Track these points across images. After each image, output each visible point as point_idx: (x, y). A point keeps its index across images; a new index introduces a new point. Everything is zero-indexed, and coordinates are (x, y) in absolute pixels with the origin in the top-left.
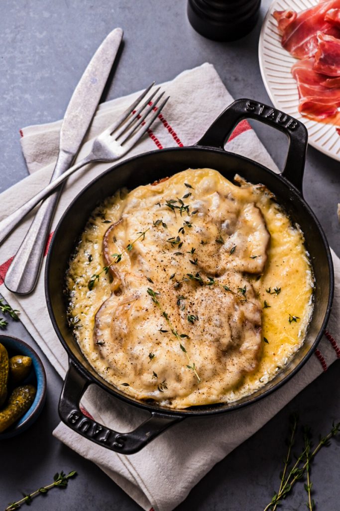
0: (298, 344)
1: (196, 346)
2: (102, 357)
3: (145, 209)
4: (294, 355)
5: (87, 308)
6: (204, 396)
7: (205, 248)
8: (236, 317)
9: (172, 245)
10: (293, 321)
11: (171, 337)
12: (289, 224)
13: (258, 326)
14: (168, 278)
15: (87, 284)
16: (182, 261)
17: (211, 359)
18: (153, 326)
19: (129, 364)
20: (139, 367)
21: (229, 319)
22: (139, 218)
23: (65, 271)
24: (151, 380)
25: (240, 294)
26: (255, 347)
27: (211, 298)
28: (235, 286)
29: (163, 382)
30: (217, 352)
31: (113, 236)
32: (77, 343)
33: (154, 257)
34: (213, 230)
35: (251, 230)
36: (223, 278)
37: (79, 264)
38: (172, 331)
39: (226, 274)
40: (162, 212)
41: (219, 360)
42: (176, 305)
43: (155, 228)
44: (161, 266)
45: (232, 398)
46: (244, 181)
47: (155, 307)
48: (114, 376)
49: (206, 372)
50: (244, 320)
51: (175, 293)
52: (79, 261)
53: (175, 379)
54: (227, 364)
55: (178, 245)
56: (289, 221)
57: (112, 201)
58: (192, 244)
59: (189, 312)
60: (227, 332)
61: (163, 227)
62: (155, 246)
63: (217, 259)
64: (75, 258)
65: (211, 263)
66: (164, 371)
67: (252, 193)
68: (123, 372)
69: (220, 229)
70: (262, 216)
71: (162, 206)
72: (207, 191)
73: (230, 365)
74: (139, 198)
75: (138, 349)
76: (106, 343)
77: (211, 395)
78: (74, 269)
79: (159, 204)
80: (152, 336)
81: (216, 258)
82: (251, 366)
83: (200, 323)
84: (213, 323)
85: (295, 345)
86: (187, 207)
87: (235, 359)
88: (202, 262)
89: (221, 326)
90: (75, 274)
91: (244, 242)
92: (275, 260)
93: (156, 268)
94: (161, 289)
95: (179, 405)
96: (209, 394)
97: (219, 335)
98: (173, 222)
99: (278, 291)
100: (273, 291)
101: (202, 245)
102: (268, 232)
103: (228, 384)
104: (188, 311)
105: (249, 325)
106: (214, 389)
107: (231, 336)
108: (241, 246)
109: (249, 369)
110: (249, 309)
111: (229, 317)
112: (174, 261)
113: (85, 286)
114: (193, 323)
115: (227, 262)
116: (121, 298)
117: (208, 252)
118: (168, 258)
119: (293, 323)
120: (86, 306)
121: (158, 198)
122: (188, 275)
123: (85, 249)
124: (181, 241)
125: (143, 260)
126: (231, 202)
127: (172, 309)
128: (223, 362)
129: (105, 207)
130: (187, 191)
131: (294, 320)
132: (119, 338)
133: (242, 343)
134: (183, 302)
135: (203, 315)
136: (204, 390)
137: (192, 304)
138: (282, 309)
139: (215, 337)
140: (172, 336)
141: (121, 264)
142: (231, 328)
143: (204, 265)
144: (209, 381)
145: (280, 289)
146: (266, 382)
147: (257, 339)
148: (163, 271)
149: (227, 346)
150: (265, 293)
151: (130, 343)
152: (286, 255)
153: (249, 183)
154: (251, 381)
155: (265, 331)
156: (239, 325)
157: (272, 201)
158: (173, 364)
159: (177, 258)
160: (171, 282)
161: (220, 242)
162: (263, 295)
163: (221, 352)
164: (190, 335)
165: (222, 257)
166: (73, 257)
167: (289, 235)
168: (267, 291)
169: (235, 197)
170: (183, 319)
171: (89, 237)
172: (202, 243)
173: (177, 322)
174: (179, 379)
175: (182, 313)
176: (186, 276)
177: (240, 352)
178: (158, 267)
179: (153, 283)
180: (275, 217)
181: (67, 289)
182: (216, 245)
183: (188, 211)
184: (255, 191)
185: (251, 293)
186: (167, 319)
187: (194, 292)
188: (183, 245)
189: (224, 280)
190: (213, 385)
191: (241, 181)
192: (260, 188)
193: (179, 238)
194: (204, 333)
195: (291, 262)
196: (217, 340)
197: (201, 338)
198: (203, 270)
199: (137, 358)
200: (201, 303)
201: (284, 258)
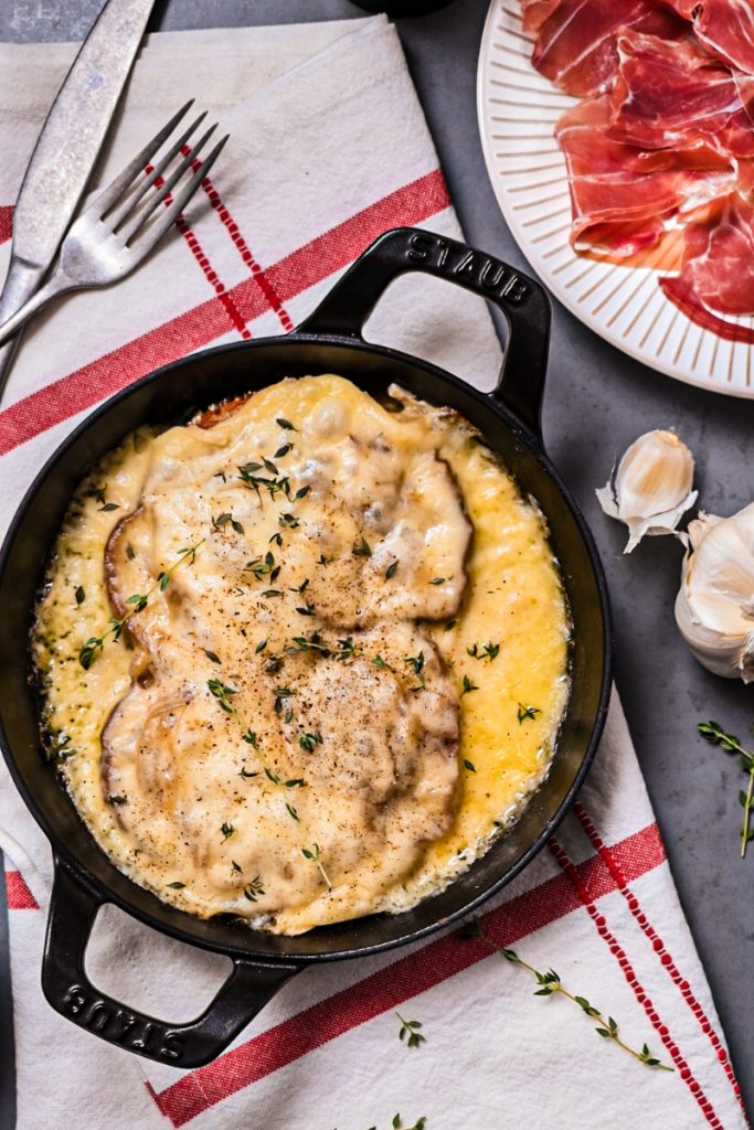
0: (538, 771)
1: (321, 799)
2: (122, 827)
3: (191, 484)
4: (530, 797)
5: (82, 710)
6: (342, 905)
7: (329, 571)
8: (403, 729)
9: (257, 576)
10: (528, 718)
11: (264, 785)
12: (513, 493)
13: (452, 742)
14: (252, 650)
15: (76, 655)
16: (279, 609)
17: (354, 828)
18: (226, 761)
19: (180, 843)
20: (202, 852)
21: (389, 736)
22: (181, 506)
23: (28, 631)
24: (230, 879)
25: (409, 671)
26: (447, 790)
27: (349, 691)
28: (398, 653)
29: (254, 881)
30: (366, 808)
31: (124, 546)
32: (67, 794)
33: (218, 606)
34: (346, 529)
35: (431, 518)
36: (371, 637)
37: (57, 608)
38: (267, 772)
39: (378, 627)
40: (229, 494)
41: (370, 825)
42: (274, 713)
43: (216, 536)
44: (235, 625)
45: (401, 901)
46: (411, 397)
47: (228, 719)
48: (151, 867)
49: (344, 855)
50: (420, 735)
51: (269, 683)
52: (55, 603)
53: (280, 873)
54: (388, 830)
55: (269, 576)
56: (514, 486)
57: (117, 457)
58: (301, 567)
59: (301, 726)
60: (386, 765)
61: (236, 533)
62: (219, 577)
63: (357, 594)
64: (46, 597)
65: (344, 605)
66: (255, 860)
67: (431, 429)
68: (170, 859)
69: (361, 523)
70: (453, 479)
71: (228, 479)
72: (328, 434)
73: (395, 831)
74: (176, 457)
75: (197, 814)
76: (129, 798)
77: (357, 902)
78: (46, 623)
79: (221, 474)
80: (225, 786)
81: (354, 591)
82: (439, 826)
83: (327, 748)
84: (353, 748)
85: (532, 775)
86: (285, 480)
87: (403, 814)
88: (325, 606)
89: (371, 753)
90: (50, 633)
91: (415, 549)
92: (484, 579)
93: (225, 630)
94: (238, 677)
95: (290, 927)
96: (353, 898)
97: (369, 772)
98: (256, 519)
99: (493, 651)
100: (482, 651)
101: (322, 566)
102: (468, 520)
103: (391, 875)
104: (300, 723)
105: (431, 742)
106: (364, 887)
107: (395, 772)
108: (409, 561)
109: (435, 835)
110: (429, 709)
111: (389, 731)
112: (263, 612)
113: (74, 659)
114: (311, 751)
115: (380, 600)
116: (153, 693)
117: (337, 579)
118: (249, 605)
119: (527, 721)
120: (80, 706)
121: (220, 459)
122: (295, 639)
123: (66, 572)
124: (276, 564)
125: (195, 612)
126: (384, 456)
127: (264, 720)
128: (378, 827)
129: (103, 472)
130: (283, 437)
131: (530, 714)
132: (156, 790)
133: (419, 780)
134: (288, 703)
135: (332, 730)
136: (342, 891)
137: (307, 706)
138: (504, 690)
139: (360, 779)
140: (267, 782)
141: (147, 613)
142: (393, 756)
143: (329, 611)
144: (350, 871)
145: (498, 647)
146: (471, 860)
147: (451, 769)
148: (241, 635)
149: (387, 792)
150: (467, 658)
151: (179, 801)
152: (511, 564)
153: (422, 403)
154: (439, 856)
155: (468, 745)
156: (410, 746)
157: (475, 441)
158: (273, 845)
159: (269, 602)
160: (258, 658)
161: (363, 552)
162: (462, 664)
163: (374, 808)
164: (307, 778)
165: (370, 586)
166: (41, 596)
167: (514, 517)
168: (469, 653)
169: (391, 443)
170: (290, 742)
171: (74, 546)
172: (323, 560)
173: (276, 751)
174: (287, 873)
175: (288, 729)
176: (291, 643)
177: (415, 800)
178: (228, 626)
179: (220, 663)
180: (484, 477)
181: (35, 671)
182: (354, 562)
183: (288, 491)
184: (434, 424)
185: (434, 668)
186: (256, 747)
187: (310, 674)
188: (281, 572)
189: (374, 642)
190: (361, 880)
191: (405, 399)
192: (447, 417)
193: (270, 557)
194: (337, 771)
195: (522, 578)
196: (366, 784)
197: (331, 783)
198: (328, 623)
199: (197, 834)
200: (326, 704)
201: (505, 572)
